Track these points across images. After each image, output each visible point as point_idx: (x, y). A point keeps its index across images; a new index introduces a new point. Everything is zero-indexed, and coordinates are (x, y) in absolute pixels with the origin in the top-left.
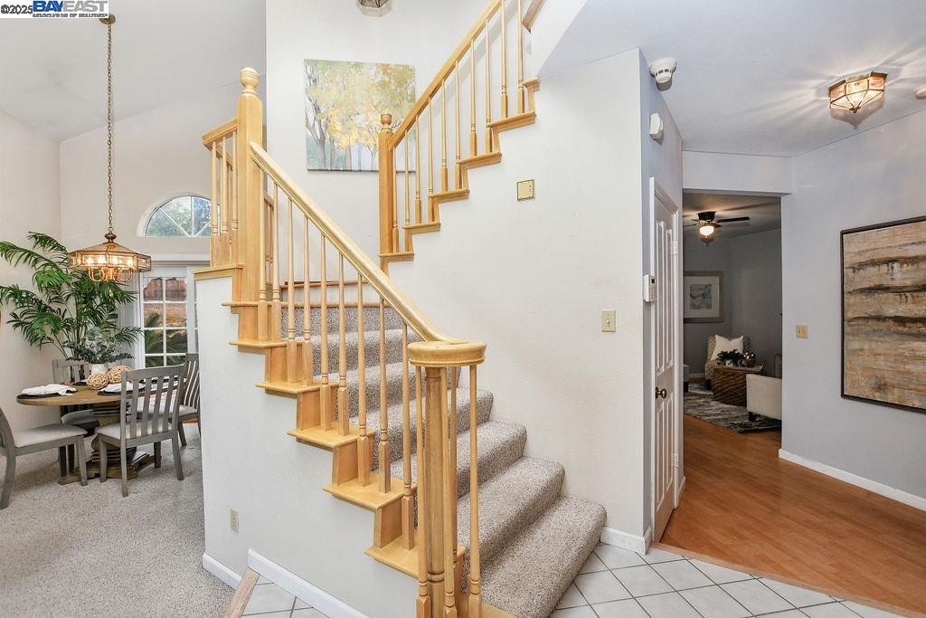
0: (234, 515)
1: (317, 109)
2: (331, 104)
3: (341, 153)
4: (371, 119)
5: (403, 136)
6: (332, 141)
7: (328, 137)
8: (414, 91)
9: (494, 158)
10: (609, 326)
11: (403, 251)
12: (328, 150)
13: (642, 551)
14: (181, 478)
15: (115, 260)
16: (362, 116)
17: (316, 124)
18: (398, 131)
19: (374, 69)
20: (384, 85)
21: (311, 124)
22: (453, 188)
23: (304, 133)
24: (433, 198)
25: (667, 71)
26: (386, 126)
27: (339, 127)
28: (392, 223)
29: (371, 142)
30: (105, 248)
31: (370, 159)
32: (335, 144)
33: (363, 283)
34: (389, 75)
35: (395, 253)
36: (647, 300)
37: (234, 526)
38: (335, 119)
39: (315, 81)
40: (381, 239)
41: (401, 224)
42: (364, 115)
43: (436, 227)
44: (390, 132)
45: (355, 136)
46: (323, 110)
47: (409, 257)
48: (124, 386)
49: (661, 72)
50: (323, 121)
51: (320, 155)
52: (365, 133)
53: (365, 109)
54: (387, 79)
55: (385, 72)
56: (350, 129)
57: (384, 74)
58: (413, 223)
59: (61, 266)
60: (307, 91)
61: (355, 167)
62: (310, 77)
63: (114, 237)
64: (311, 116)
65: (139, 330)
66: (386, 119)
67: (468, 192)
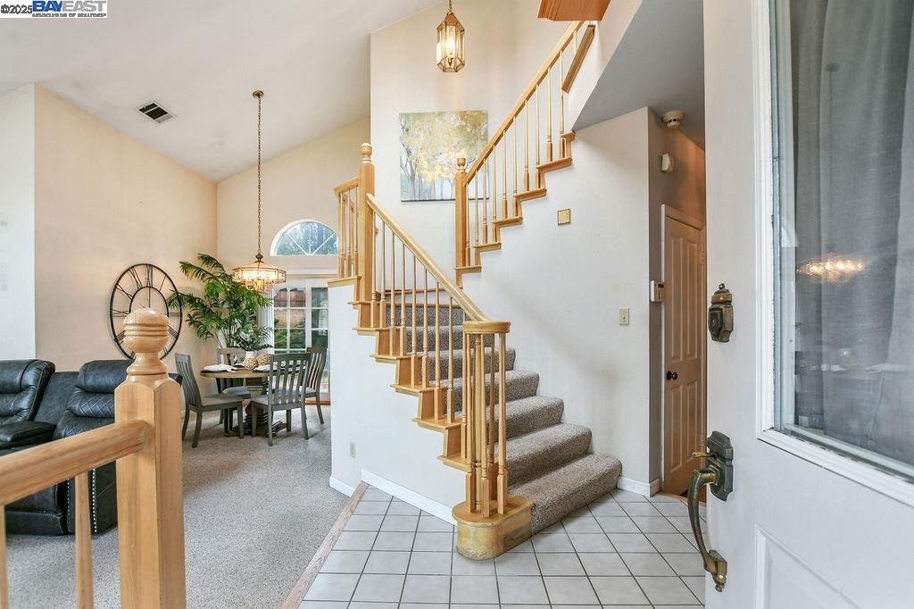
0: (352, 447)
1: (409, 152)
2: (420, 147)
3: (427, 186)
4: (451, 158)
5: (474, 175)
6: (420, 177)
7: (417, 174)
8: (486, 132)
9: (541, 193)
10: (625, 320)
11: (473, 264)
12: (417, 184)
13: (647, 494)
14: (307, 438)
15: (264, 275)
16: (444, 156)
17: (408, 164)
18: (470, 171)
19: (454, 116)
20: (462, 129)
21: (404, 163)
22: (511, 216)
23: (399, 172)
24: (496, 223)
25: (675, 120)
26: (461, 167)
27: (426, 166)
28: (465, 243)
29: (451, 176)
30: (256, 265)
31: (449, 191)
32: (423, 179)
33: (439, 290)
34: (465, 120)
35: (467, 266)
36: (653, 300)
37: (353, 454)
38: (422, 159)
39: (407, 130)
40: (457, 256)
41: (472, 244)
42: (446, 155)
43: (498, 246)
44: (464, 173)
45: (438, 171)
46: (413, 153)
47: (478, 269)
48: (271, 367)
49: (670, 121)
50: (414, 161)
51: (411, 189)
52: (446, 169)
53: (447, 149)
54: (464, 124)
55: (463, 118)
56: (434, 166)
57: (461, 120)
58: (481, 243)
59: (220, 279)
60: (401, 139)
61: (438, 197)
62: (403, 128)
63: (262, 257)
64: (404, 157)
65: (271, 329)
66: (461, 161)
67: (521, 219)
